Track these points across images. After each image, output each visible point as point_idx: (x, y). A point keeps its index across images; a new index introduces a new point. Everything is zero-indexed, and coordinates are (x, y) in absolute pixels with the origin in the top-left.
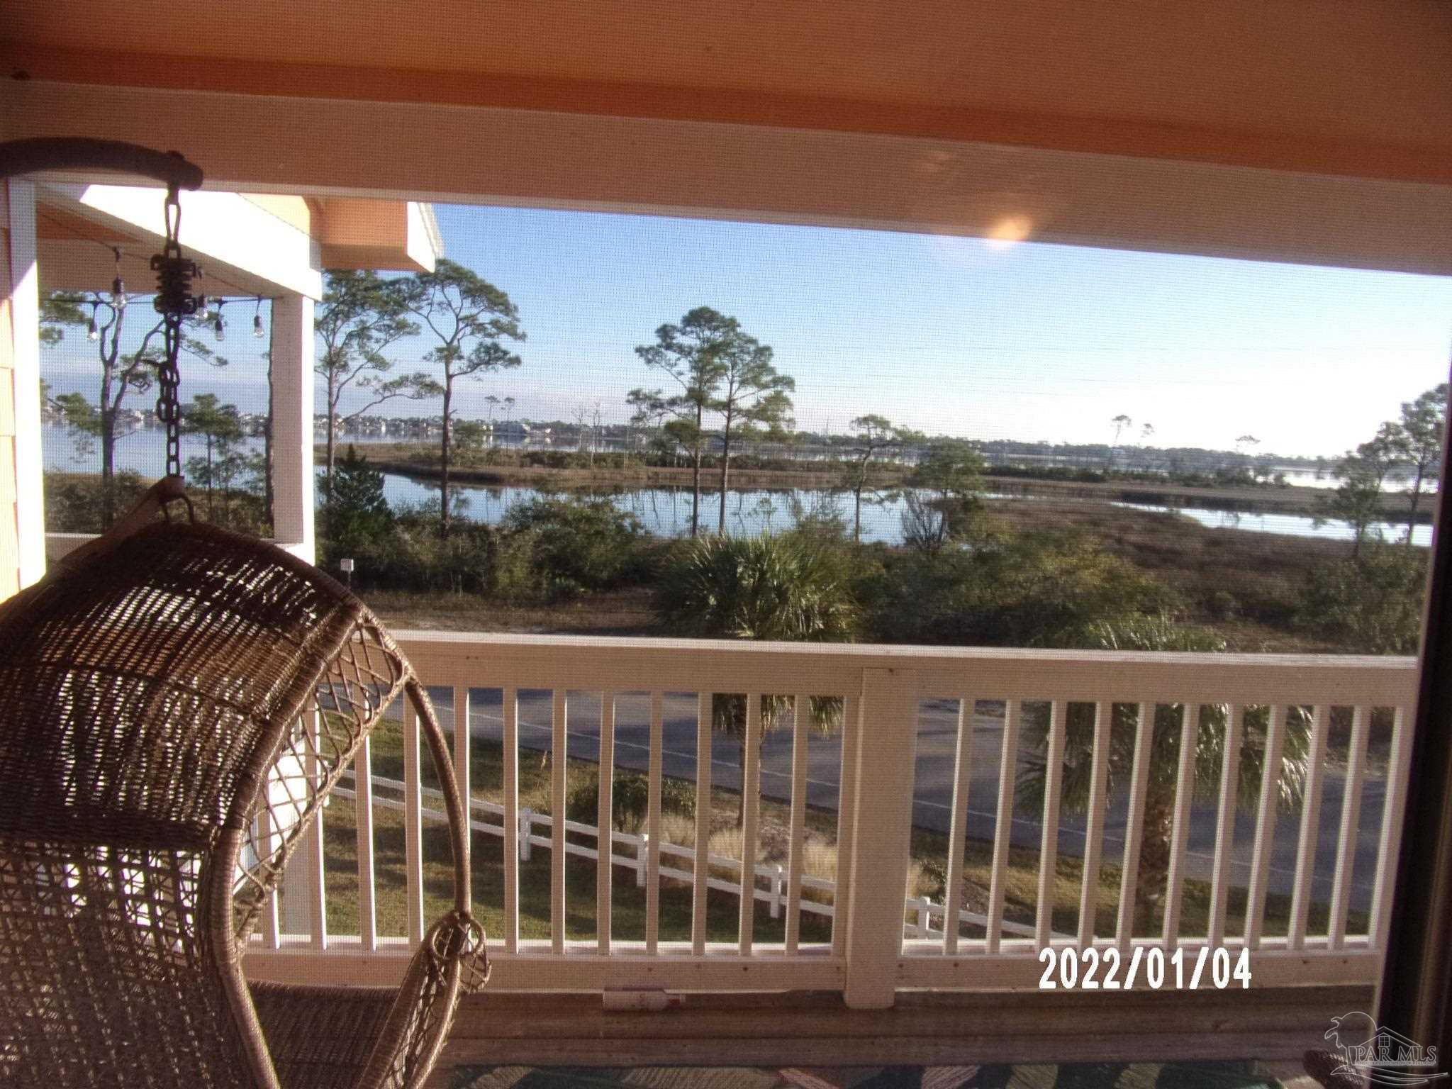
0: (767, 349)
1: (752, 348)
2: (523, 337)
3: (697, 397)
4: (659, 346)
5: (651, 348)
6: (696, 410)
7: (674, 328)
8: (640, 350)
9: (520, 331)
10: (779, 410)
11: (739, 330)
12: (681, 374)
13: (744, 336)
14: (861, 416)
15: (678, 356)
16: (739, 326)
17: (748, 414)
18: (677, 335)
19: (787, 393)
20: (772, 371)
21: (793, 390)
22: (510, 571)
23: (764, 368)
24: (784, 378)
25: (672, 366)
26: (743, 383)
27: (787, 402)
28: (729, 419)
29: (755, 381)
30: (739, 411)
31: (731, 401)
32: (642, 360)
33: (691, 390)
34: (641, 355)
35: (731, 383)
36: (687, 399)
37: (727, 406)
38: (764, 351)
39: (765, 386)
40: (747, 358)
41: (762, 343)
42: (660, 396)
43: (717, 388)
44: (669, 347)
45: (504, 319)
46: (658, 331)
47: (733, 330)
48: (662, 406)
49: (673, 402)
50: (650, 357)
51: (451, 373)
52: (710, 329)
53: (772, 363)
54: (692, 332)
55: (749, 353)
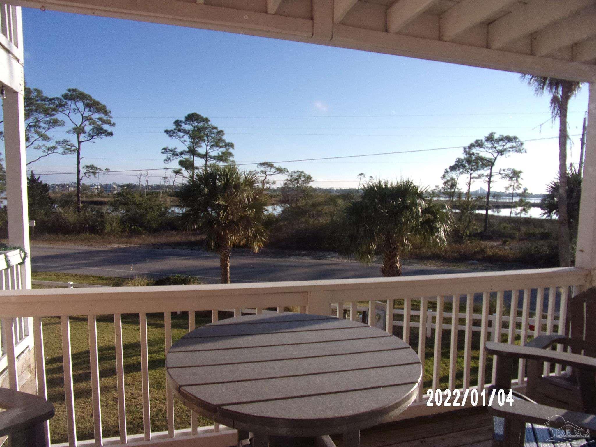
0: (222, 131)
1: (215, 131)
2: (114, 125)
3: (192, 152)
4: (175, 129)
5: (171, 130)
6: (192, 157)
7: (181, 122)
8: (166, 131)
9: (112, 122)
10: (228, 156)
11: (209, 123)
12: (185, 141)
13: (212, 126)
14: (262, 162)
15: (184, 134)
16: (209, 121)
17: (214, 158)
18: (183, 124)
19: (231, 150)
20: (224, 141)
21: (233, 149)
22: (111, 225)
23: (221, 140)
24: (229, 143)
25: (181, 138)
26: (212, 146)
27: (231, 154)
28: (206, 161)
29: (217, 145)
30: (211, 157)
31: (207, 153)
32: (167, 136)
33: (189, 147)
34: (167, 134)
35: (207, 146)
36: (188, 152)
37: (205, 156)
38: (221, 132)
39: (222, 147)
40: (213, 136)
41: (219, 129)
42: (176, 150)
43: (200, 147)
44: (179, 130)
45: (105, 118)
46: (174, 123)
47: (207, 123)
48: (177, 155)
49: (182, 153)
50: (171, 134)
51: (80, 140)
52: (197, 122)
53: (224, 138)
54: (189, 124)
55: (214, 133)
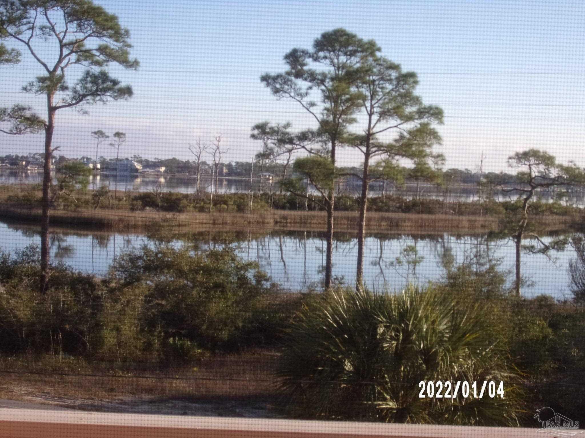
0: (412, 75)
1: (394, 74)
2: (134, 65)
3: (331, 131)
4: (288, 74)
5: (279, 76)
6: (330, 146)
7: (305, 53)
8: (266, 79)
9: (131, 57)
10: (425, 144)
11: (378, 54)
12: (312, 104)
13: (385, 61)
14: (522, 151)
15: (310, 84)
16: (379, 50)
17: (389, 149)
18: (309, 61)
19: (434, 125)
20: (417, 100)
21: (441, 122)
23: (408, 97)
24: (430, 108)
25: (301, 95)
26: (383, 114)
28: (367, 155)
29: (398, 112)
30: (380, 147)
31: (370, 135)
32: (269, 89)
33: (324, 123)
34: (268, 85)
35: (370, 115)
36: (319, 133)
37: (365, 141)
38: (408, 78)
39: (409, 118)
40: (389, 87)
41: (405, 70)
42: (288, 130)
43: (354, 121)
44: (299, 75)
45: (113, 44)
46: (287, 57)
47: (372, 54)
48: (291, 141)
49: (304, 137)
50: (278, 86)
51: (54, 105)
52: (346, 54)
53: (417, 92)
54: (325, 58)
55: (390, 81)
